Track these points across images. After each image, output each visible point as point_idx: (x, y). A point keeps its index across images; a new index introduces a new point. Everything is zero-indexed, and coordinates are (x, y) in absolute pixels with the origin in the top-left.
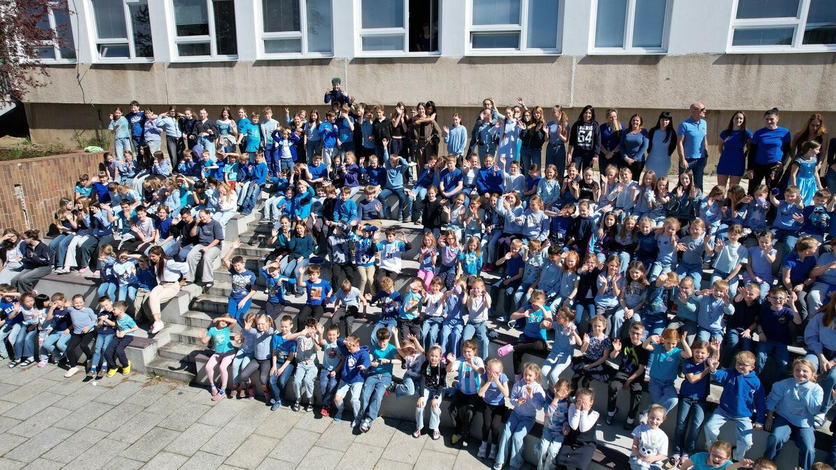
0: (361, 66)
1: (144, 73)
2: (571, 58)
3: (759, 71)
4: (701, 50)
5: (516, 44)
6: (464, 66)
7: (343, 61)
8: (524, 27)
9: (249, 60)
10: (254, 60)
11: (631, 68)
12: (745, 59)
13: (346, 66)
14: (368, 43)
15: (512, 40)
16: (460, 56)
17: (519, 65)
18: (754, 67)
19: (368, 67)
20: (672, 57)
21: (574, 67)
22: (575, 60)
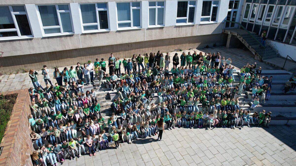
0: (85, 36)
2: (144, 29)
3: (182, 29)
7: (78, 35)
8: (132, 21)
9: (39, 37)
10: (41, 37)
11: (158, 30)
12: (179, 27)
13: (80, 36)
16: (116, 30)
17: (132, 32)
18: (181, 28)
19: (87, 36)
20: (166, 27)
21: (145, 31)
22: (145, 29)
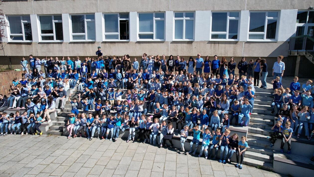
0: (105, 44)
1: (28, 45)
4: (203, 40)
5: (152, 38)
6: (137, 44)
7: (99, 42)
8: (154, 33)
9: (67, 42)
10: (69, 42)
11: (185, 45)
12: (215, 42)
13: (100, 44)
14: (107, 37)
15: (151, 36)
16: (136, 41)
17: (153, 44)
18: (217, 45)
19: (107, 44)
20: (196, 42)
21: (169, 44)
22: (169, 42)
